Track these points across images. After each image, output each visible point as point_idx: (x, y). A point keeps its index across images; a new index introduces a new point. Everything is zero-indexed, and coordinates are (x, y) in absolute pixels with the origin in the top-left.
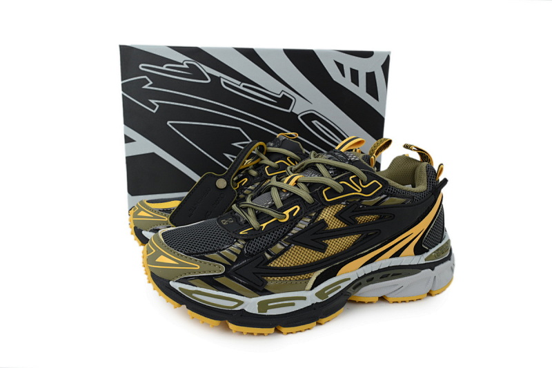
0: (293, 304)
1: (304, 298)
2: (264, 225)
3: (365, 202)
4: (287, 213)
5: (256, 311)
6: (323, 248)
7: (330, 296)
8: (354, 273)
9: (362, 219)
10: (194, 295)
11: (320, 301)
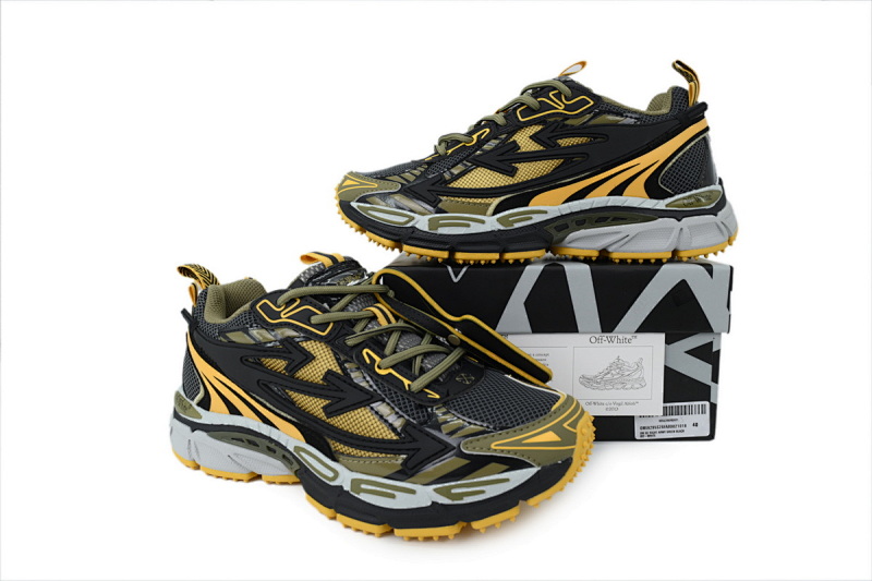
0: (468, 226)
1: (483, 222)
2: (450, 151)
3: (568, 122)
4: (475, 137)
5: (426, 229)
6: (512, 172)
7: (517, 225)
8: (556, 208)
9: (564, 142)
10: (370, 212)
11: (502, 228)
